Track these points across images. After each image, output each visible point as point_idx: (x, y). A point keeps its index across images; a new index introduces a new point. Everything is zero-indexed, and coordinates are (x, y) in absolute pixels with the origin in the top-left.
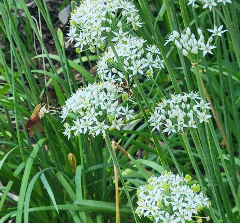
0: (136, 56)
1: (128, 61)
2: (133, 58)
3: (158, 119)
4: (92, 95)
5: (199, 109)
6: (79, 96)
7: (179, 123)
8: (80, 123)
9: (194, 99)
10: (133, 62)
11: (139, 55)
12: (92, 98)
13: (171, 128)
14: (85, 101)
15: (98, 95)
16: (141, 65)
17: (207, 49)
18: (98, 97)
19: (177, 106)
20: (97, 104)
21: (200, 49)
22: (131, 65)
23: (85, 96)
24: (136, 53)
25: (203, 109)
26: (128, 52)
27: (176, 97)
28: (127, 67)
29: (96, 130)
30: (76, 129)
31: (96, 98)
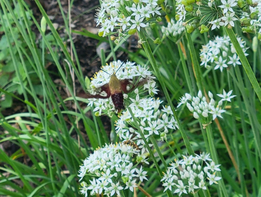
0: (152, 117)
1: (145, 122)
2: (149, 119)
3: (170, 179)
4: (108, 156)
5: (209, 171)
6: (96, 157)
7: (190, 184)
8: (96, 183)
9: (205, 160)
10: (149, 123)
11: (155, 117)
12: (108, 160)
13: (182, 189)
14: (101, 162)
15: (113, 157)
16: (157, 125)
17: (217, 113)
18: (114, 158)
19: (189, 168)
20: (113, 166)
21: (210, 112)
22: (147, 125)
23: (101, 157)
24: (153, 114)
25: (213, 171)
26: (145, 113)
27: (188, 158)
28: (144, 127)
29: (111, 191)
30: (92, 189)
31: (112, 160)
